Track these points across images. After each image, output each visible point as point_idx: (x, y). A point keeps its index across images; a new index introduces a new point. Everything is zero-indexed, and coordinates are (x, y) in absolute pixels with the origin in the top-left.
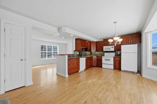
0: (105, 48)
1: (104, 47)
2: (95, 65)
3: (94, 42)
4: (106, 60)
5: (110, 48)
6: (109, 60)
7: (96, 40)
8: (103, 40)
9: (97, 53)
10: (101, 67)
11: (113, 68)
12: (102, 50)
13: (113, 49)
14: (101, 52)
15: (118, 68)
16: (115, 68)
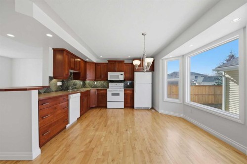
0: (110, 76)
1: (110, 73)
2: (94, 106)
3: (93, 63)
4: (113, 94)
5: (118, 76)
6: (118, 94)
7: (95, 60)
8: (107, 62)
9: (96, 83)
10: (106, 107)
11: (123, 107)
12: (105, 78)
13: (122, 78)
14: (102, 82)
15: (129, 105)
16: (125, 107)
